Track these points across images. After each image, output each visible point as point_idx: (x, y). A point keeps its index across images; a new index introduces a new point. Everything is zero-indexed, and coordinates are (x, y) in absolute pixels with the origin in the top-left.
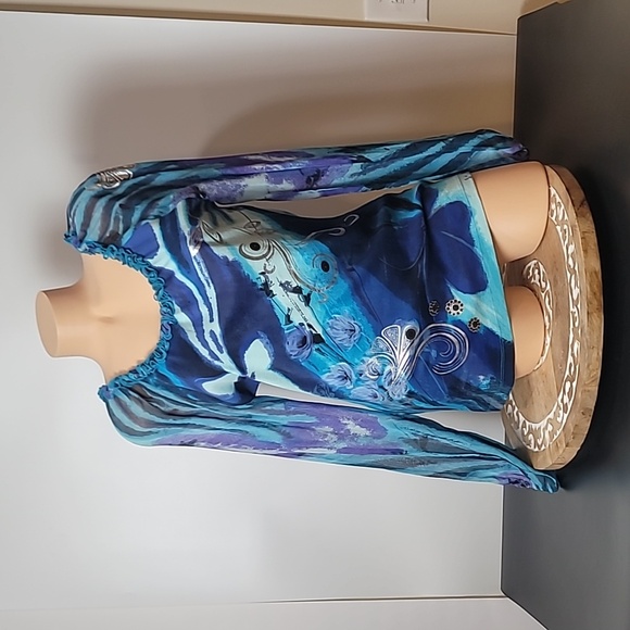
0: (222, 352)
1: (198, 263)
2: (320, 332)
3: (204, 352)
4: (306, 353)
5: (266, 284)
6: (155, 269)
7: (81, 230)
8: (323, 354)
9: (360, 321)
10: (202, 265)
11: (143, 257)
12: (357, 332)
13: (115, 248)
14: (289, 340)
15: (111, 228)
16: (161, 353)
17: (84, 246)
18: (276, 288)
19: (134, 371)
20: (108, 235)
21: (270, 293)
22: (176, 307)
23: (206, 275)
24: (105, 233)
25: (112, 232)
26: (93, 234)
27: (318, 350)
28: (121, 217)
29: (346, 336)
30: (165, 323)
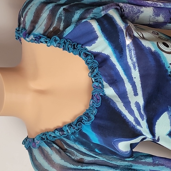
1: (130, 50)
3: (130, 118)
6: (92, 53)
7: (30, 26)
10: (133, 52)
11: (82, 45)
13: (57, 38)
15: (54, 25)
16: (89, 117)
17: (32, 37)
19: (60, 129)
20: (51, 30)
23: (135, 60)
24: (49, 28)
25: (55, 28)
26: (40, 29)
28: (63, 18)
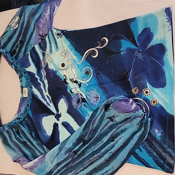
0: (51, 103)
2: (85, 97)
4: (80, 106)
5: (65, 80)
8: (86, 107)
9: (101, 94)
12: (99, 98)
14: (74, 100)
18: (68, 81)
21: (67, 83)
22: (33, 87)
27: (84, 105)
29: (95, 100)
30: (29, 93)
